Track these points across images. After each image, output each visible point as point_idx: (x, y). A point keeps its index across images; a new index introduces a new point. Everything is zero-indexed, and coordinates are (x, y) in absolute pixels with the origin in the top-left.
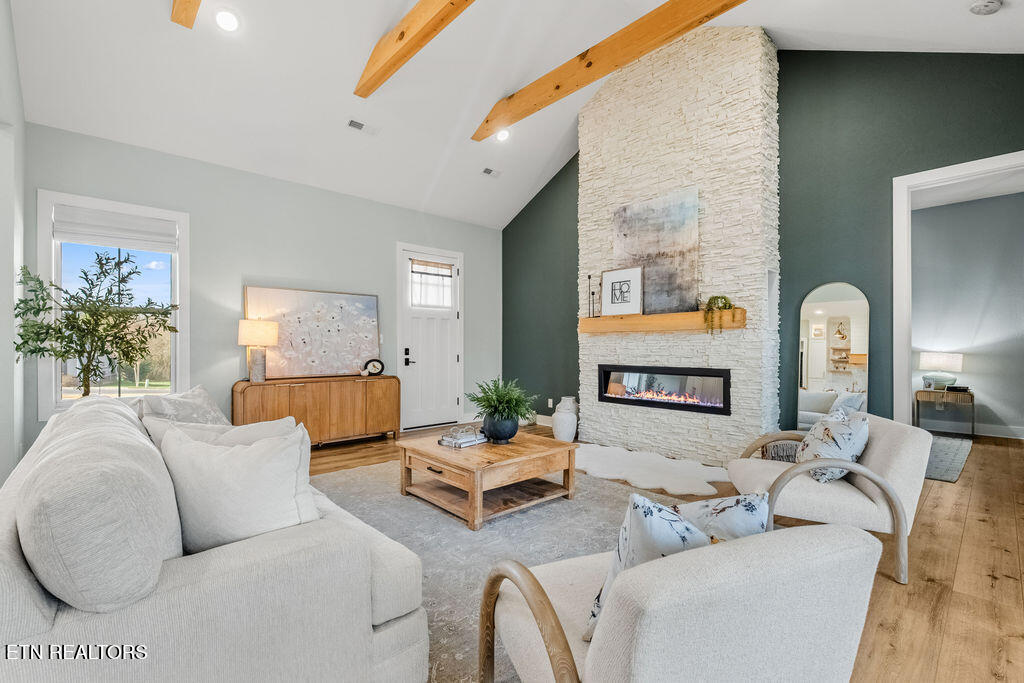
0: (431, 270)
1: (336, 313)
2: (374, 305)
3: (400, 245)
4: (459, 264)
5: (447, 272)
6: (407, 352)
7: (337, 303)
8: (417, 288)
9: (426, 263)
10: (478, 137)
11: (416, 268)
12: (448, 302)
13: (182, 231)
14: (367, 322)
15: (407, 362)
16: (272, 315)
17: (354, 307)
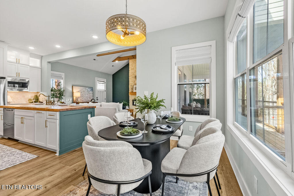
0: (101, 82)
1: (86, 91)
2: (92, 89)
3: (96, 78)
4: (105, 81)
5: (103, 83)
6: (97, 98)
7: (87, 89)
8: (99, 86)
9: (100, 81)
10: (113, 61)
11: (99, 82)
12: (104, 89)
13: (63, 76)
14: (91, 92)
15: (97, 100)
16: (77, 91)
17: (89, 90)
